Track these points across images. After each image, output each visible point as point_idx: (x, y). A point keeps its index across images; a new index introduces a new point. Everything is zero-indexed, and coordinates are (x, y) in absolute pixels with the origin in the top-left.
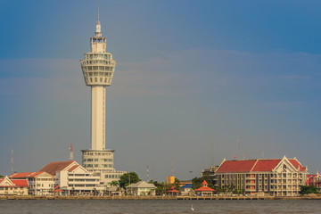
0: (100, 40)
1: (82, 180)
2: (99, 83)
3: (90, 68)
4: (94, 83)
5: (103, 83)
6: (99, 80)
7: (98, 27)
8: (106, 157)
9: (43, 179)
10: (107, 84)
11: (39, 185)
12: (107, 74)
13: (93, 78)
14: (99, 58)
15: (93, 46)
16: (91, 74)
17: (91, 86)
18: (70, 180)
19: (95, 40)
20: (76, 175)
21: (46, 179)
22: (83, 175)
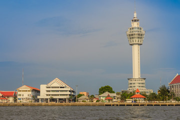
0: (135, 21)
2: (134, 42)
3: (130, 35)
4: (132, 43)
5: (137, 42)
6: (134, 41)
10: (139, 43)
11: (20, 95)
12: (139, 38)
13: (132, 40)
14: (134, 30)
15: (132, 24)
17: (131, 45)
18: (47, 91)
19: (133, 21)
20: (52, 87)
21: (26, 91)
22: (58, 87)
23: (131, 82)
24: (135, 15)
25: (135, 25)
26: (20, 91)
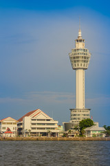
0: (81, 41)
1: (44, 124)
2: (80, 67)
3: (74, 58)
4: (77, 67)
5: (83, 67)
6: (80, 65)
7: (80, 33)
8: (84, 113)
9: (8, 123)
10: (85, 67)
11: (4, 128)
12: (85, 61)
13: (76, 64)
14: (80, 52)
15: (77, 45)
16: (75, 61)
17: (75, 69)
18: (33, 124)
19: (77, 41)
20: (38, 120)
21: (11, 123)
22: (44, 120)
23: (75, 113)
24: (80, 34)
25: (80, 46)
26: (5, 123)
